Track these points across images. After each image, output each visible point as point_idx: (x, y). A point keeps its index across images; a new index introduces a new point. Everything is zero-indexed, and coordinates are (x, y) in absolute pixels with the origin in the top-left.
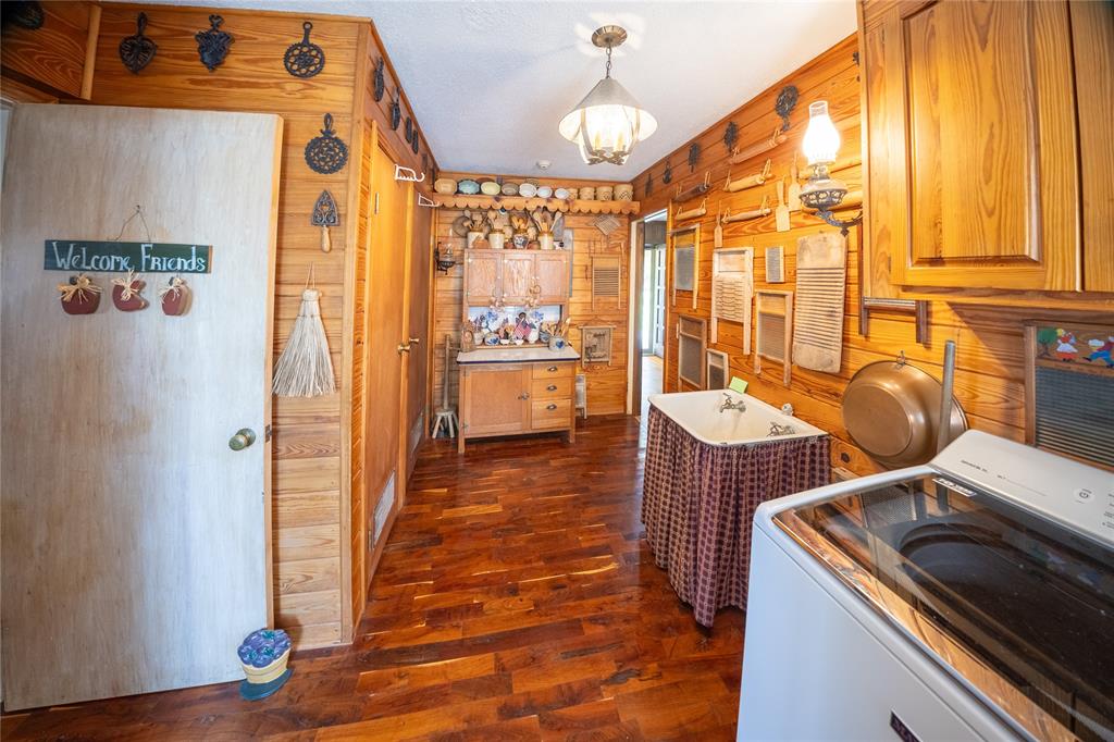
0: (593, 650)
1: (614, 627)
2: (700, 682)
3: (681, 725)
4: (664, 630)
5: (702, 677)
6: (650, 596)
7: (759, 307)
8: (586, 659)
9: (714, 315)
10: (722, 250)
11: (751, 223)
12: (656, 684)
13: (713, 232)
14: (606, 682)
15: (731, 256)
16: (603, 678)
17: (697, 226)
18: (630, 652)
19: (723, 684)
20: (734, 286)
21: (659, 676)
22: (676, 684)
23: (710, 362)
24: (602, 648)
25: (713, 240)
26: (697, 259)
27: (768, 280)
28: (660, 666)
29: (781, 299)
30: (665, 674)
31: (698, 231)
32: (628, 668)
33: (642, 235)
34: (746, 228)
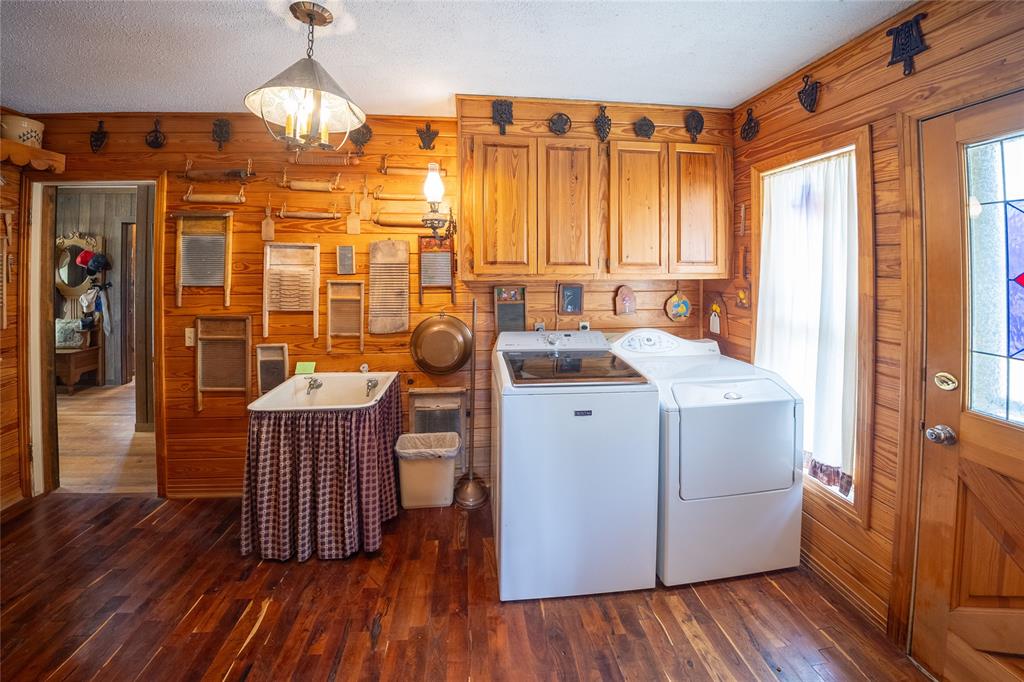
0: (339, 651)
1: (332, 623)
2: (405, 573)
3: (425, 597)
4: (358, 582)
5: (403, 571)
6: (322, 582)
7: (330, 296)
8: (345, 660)
9: (267, 307)
10: (275, 243)
11: (317, 223)
12: (393, 604)
13: (259, 224)
14: (373, 645)
15: (288, 250)
16: (369, 644)
17: (231, 214)
18: (360, 616)
19: (413, 562)
20: (297, 279)
21: (389, 600)
22: (400, 590)
23: (260, 358)
24: (344, 640)
25: (260, 232)
26: (230, 251)
27: (339, 272)
28: (382, 597)
29: (357, 287)
30: (390, 595)
31: (231, 218)
32: (372, 622)
33: (52, 206)
34: (309, 226)
